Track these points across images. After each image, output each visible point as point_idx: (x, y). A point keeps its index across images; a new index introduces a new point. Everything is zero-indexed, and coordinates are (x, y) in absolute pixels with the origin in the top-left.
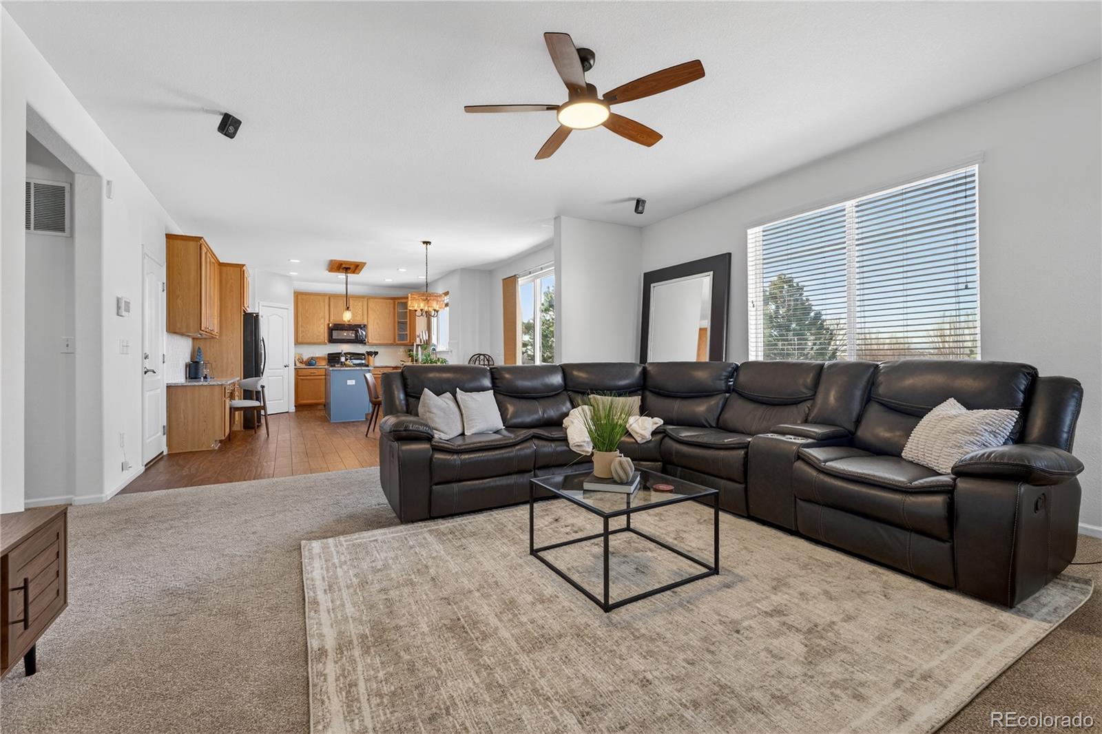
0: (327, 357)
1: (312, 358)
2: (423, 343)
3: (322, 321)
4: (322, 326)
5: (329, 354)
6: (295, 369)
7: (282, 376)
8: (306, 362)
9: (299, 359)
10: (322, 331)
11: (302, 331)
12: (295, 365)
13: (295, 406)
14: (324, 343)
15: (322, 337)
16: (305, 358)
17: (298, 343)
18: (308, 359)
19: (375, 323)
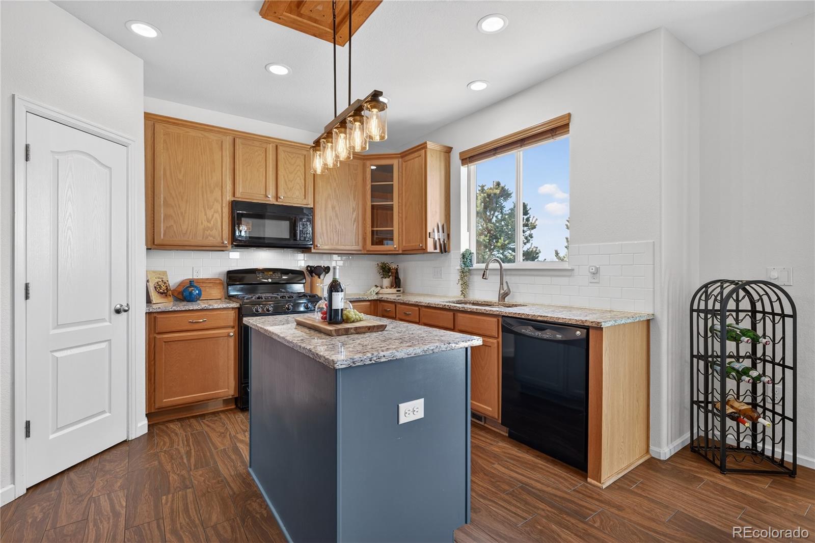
0: (224, 278)
1: (191, 283)
2: (438, 250)
3: (218, 193)
4: (217, 206)
5: (229, 272)
6: (148, 314)
7: (109, 341)
8: (174, 291)
9: (157, 287)
10: (217, 216)
11: (167, 217)
12: (149, 301)
13: (148, 415)
14: (221, 248)
15: (215, 233)
16: (174, 280)
17: (154, 244)
18: (182, 284)
19: (330, 206)
